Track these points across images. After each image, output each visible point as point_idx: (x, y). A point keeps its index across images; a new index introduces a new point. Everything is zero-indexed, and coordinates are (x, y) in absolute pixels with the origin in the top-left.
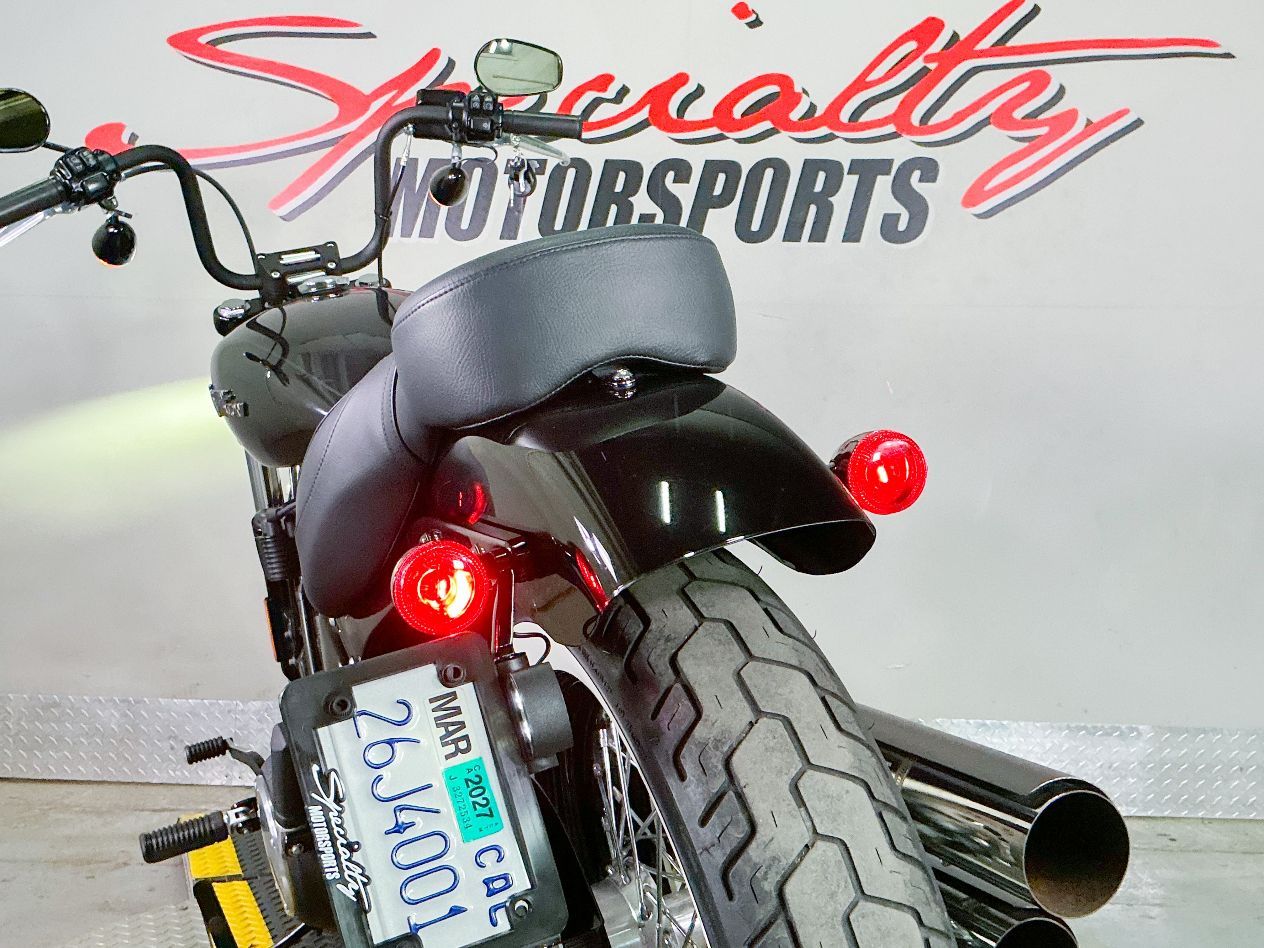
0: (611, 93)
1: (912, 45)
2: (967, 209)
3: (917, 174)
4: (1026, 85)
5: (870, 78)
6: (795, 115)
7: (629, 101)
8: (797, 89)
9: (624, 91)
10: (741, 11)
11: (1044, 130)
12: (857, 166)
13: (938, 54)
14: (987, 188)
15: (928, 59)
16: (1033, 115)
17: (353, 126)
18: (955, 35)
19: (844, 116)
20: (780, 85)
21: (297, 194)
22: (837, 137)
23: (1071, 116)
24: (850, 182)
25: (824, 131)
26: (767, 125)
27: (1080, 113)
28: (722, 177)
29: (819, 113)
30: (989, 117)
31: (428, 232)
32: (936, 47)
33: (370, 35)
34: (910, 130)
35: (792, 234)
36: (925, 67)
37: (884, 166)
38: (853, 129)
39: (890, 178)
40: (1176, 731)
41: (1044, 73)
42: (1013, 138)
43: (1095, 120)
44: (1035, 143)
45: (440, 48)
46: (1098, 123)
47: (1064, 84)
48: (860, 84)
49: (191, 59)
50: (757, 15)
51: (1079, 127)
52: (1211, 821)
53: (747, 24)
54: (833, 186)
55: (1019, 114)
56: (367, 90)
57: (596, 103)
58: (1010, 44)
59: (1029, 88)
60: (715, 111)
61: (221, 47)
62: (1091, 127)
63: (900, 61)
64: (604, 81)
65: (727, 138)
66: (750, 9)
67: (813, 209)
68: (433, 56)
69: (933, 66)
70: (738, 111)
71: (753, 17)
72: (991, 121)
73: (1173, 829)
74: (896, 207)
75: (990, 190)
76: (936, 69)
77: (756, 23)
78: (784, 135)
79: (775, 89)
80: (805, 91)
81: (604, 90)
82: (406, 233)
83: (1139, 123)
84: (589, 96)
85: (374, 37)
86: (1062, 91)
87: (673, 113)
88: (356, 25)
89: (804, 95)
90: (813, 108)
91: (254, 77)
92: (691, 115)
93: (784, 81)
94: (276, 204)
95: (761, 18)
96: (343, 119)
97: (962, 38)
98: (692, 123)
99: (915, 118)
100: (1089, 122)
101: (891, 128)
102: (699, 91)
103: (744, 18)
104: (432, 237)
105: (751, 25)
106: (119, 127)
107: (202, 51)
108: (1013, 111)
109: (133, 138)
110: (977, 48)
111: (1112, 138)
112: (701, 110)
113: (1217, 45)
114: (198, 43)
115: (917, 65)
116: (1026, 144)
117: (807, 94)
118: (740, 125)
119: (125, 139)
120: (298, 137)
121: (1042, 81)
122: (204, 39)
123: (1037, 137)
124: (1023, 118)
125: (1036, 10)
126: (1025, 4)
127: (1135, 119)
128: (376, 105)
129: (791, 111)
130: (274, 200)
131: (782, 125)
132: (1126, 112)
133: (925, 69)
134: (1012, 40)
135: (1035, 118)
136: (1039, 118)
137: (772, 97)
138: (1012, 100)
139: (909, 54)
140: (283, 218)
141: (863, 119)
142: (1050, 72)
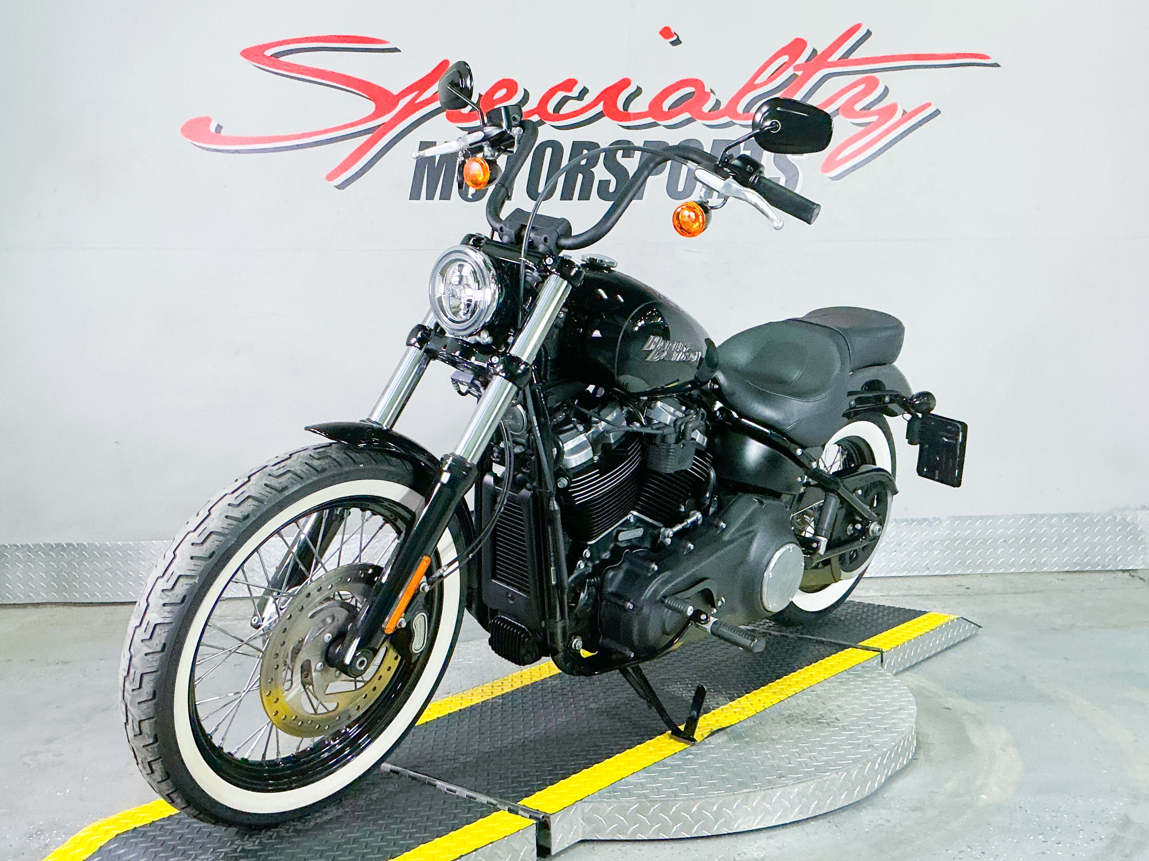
0: (575, 92)
1: (785, 58)
2: (825, 174)
4: (862, 86)
5: (758, 81)
6: (706, 108)
7: (588, 99)
8: (707, 90)
9: (585, 91)
10: (666, 32)
11: (874, 118)
13: (803, 65)
14: (838, 158)
15: (797, 68)
16: (867, 108)
17: (386, 118)
18: (814, 51)
19: (740, 109)
20: (695, 87)
21: (347, 169)
22: (735, 124)
23: (892, 109)
25: (726, 119)
26: (686, 115)
27: (898, 106)
29: (723, 106)
30: (838, 109)
31: (446, 195)
32: (802, 60)
33: (396, 50)
36: (794, 74)
38: (746, 118)
40: (964, 519)
41: (874, 78)
42: (854, 124)
43: (908, 111)
44: (869, 127)
45: (447, 59)
46: (911, 113)
47: (888, 86)
48: (750, 86)
49: (259, 68)
50: (678, 37)
51: (898, 115)
52: (987, 575)
53: (671, 43)
55: (858, 107)
56: (395, 92)
57: (565, 100)
58: (852, 57)
59: (864, 89)
60: (650, 106)
61: (283, 59)
62: (907, 116)
63: (777, 70)
64: (569, 84)
65: (660, 125)
66: (673, 32)
68: (444, 65)
69: (799, 73)
70: (666, 106)
71: (675, 38)
72: (840, 111)
73: (964, 581)
75: (840, 160)
76: (802, 75)
77: (677, 42)
78: (699, 122)
79: (691, 89)
80: (712, 91)
81: (570, 90)
82: (430, 196)
83: (937, 112)
84: (560, 95)
85: (400, 51)
86: (886, 89)
87: (620, 107)
88: (385, 42)
89: (712, 94)
90: (718, 103)
91: (309, 81)
92: (633, 109)
93: (698, 84)
94: (331, 177)
95: (680, 38)
96: (379, 113)
97: (819, 53)
98: (634, 114)
100: (905, 112)
102: (638, 91)
103: (669, 38)
104: (449, 199)
105: (674, 43)
106: (207, 121)
107: (268, 62)
108: (853, 106)
109: (219, 128)
110: (829, 60)
111: (920, 124)
112: (639, 105)
113: (988, 57)
114: (265, 56)
115: (789, 72)
116: (863, 128)
117: (714, 93)
118: (668, 116)
119: (212, 128)
120: (346, 126)
121: (873, 84)
122: (269, 53)
123: (870, 123)
124: (861, 110)
125: (869, 33)
126: (861, 29)
127: (935, 109)
128: (403, 103)
129: (703, 105)
130: (330, 174)
131: (697, 115)
132: (929, 105)
133: (794, 76)
134: (852, 55)
135: (870, 109)
136: (871, 110)
137: (690, 95)
138: (853, 97)
139: (782, 65)
140: (337, 187)
141: (753, 111)
142: (878, 77)
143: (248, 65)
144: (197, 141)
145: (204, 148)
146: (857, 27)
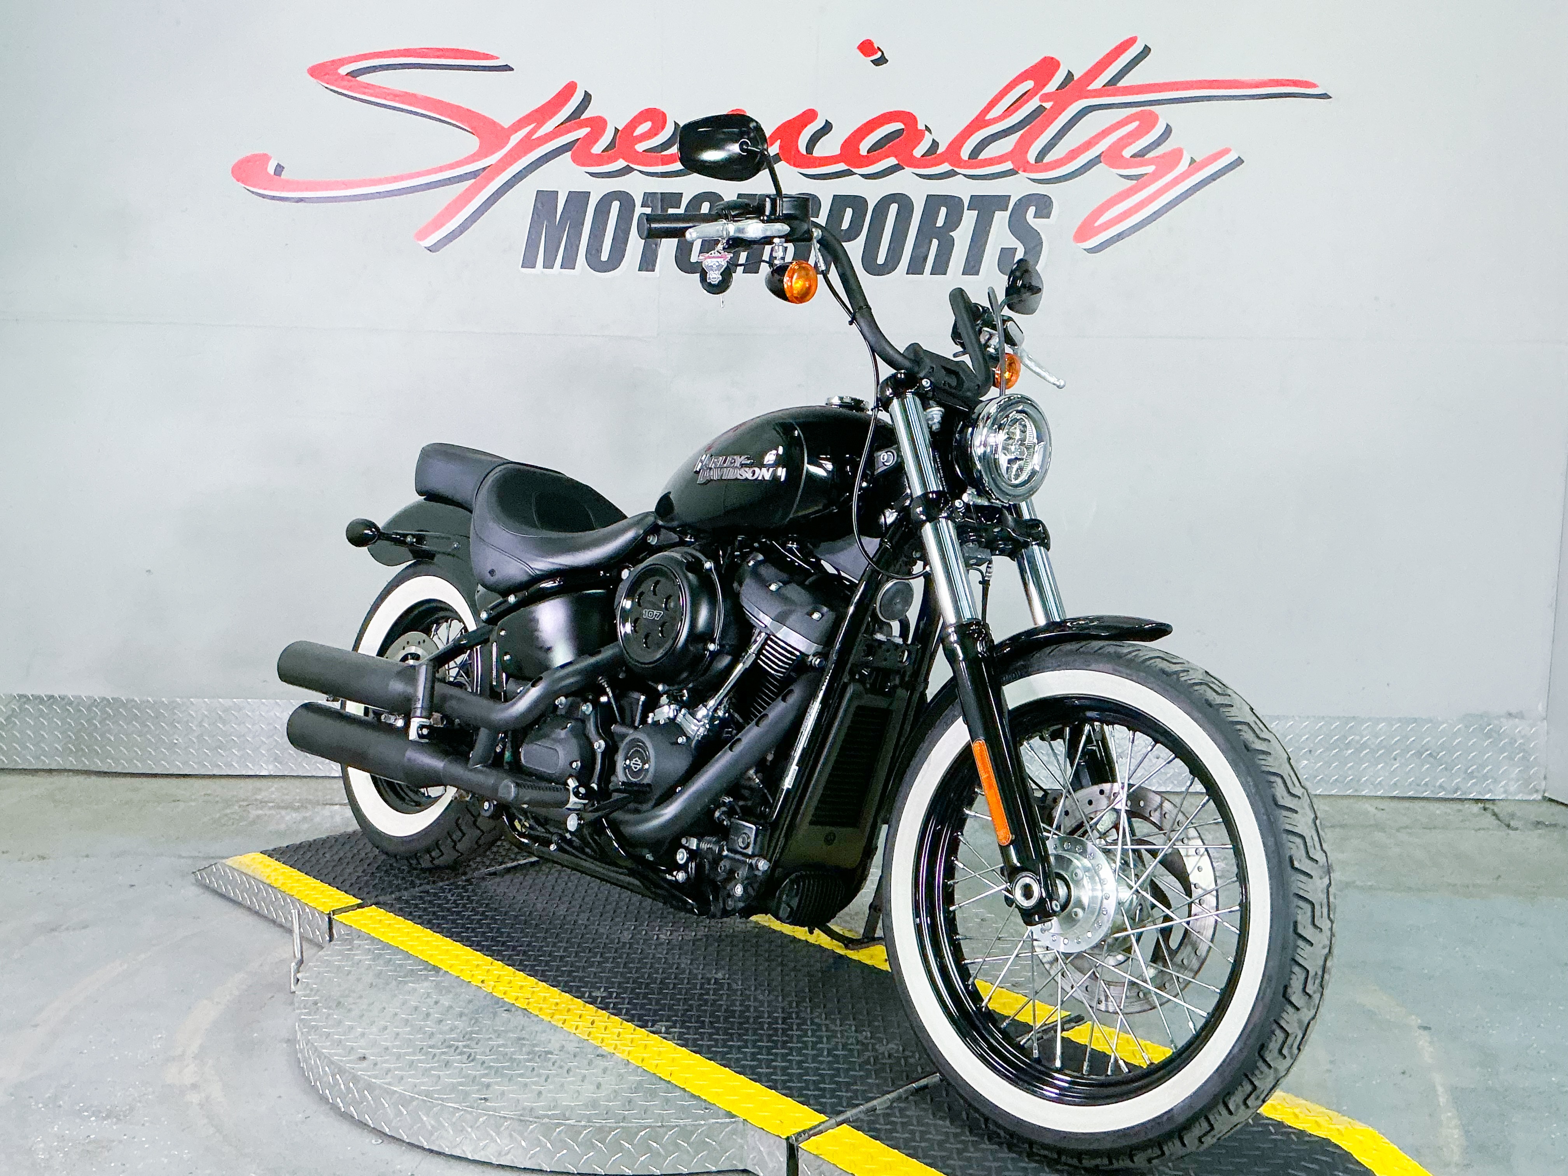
1: (1029, 84)
2: (1079, 244)
3: (1032, 210)
4: (1135, 124)
5: (989, 117)
6: (918, 152)
8: (921, 126)
10: (867, 48)
11: (1150, 169)
12: (977, 202)
13: (1053, 93)
14: (1097, 224)
15: (1046, 97)
16: (1141, 154)
17: (493, 159)
18: (1070, 75)
19: (965, 154)
20: (905, 124)
21: (443, 224)
22: (958, 173)
23: (1177, 154)
24: (969, 218)
25: (945, 167)
26: (892, 161)
27: (1185, 153)
28: (849, 212)
29: (941, 149)
30: (1100, 156)
31: (569, 263)
32: (1052, 87)
33: (507, 68)
34: (1027, 167)
35: (915, 268)
36: (1041, 106)
37: (1001, 202)
38: (973, 166)
39: (1008, 213)
41: (1151, 113)
42: (1121, 176)
43: (1198, 159)
44: (1143, 181)
45: (575, 81)
46: (1201, 161)
47: (1171, 124)
48: (979, 122)
49: (331, 90)
50: (883, 53)
51: (1183, 165)
53: (872, 61)
54: (954, 221)
55: (1127, 153)
56: (506, 124)
58: (1122, 83)
59: (1137, 128)
60: (842, 148)
61: (362, 78)
62: (1195, 166)
63: (1017, 100)
65: (855, 174)
66: (876, 46)
67: (935, 242)
68: (570, 88)
69: (1048, 105)
70: (864, 147)
71: (880, 54)
72: (1102, 159)
74: (1012, 242)
75: (1100, 226)
76: (1051, 108)
77: (881, 61)
78: (908, 170)
79: (899, 126)
80: (927, 128)
82: (549, 264)
83: (1239, 161)
85: (512, 69)
86: (1168, 130)
88: (492, 57)
89: (927, 133)
90: (935, 144)
91: (394, 108)
92: (820, 150)
93: (908, 118)
94: (422, 234)
95: (885, 56)
96: (483, 151)
97: (1075, 78)
98: (821, 159)
99: (1031, 156)
100: (1193, 161)
101: (1008, 166)
102: (827, 127)
103: (869, 55)
105: (876, 62)
106: (264, 158)
107: (343, 83)
108: (1122, 150)
109: (279, 169)
110: (1091, 87)
111: (1214, 177)
112: (829, 146)
113: (1314, 86)
114: (339, 75)
115: (1033, 104)
116: (1134, 182)
117: (930, 131)
118: (868, 161)
119: (271, 170)
120: (442, 169)
121: (1149, 122)
122: (343, 71)
123: (1142, 175)
124: (1132, 156)
125: (1146, 50)
126: (1136, 44)
127: (1236, 157)
128: (515, 139)
129: (915, 148)
130: (420, 231)
131: (906, 161)
132: (1226, 151)
133: (1040, 110)
134: (1123, 80)
135: (1144, 155)
136: (1146, 157)
137: (898, 133)
138: (1121, 139)
139: (1026, 92)
140: (429, 249)
141: (982, 156)
142: (1157, 112)
143: (316, 86)
144: (253, 186)
145: (261, 195)
146: (1132, 41)
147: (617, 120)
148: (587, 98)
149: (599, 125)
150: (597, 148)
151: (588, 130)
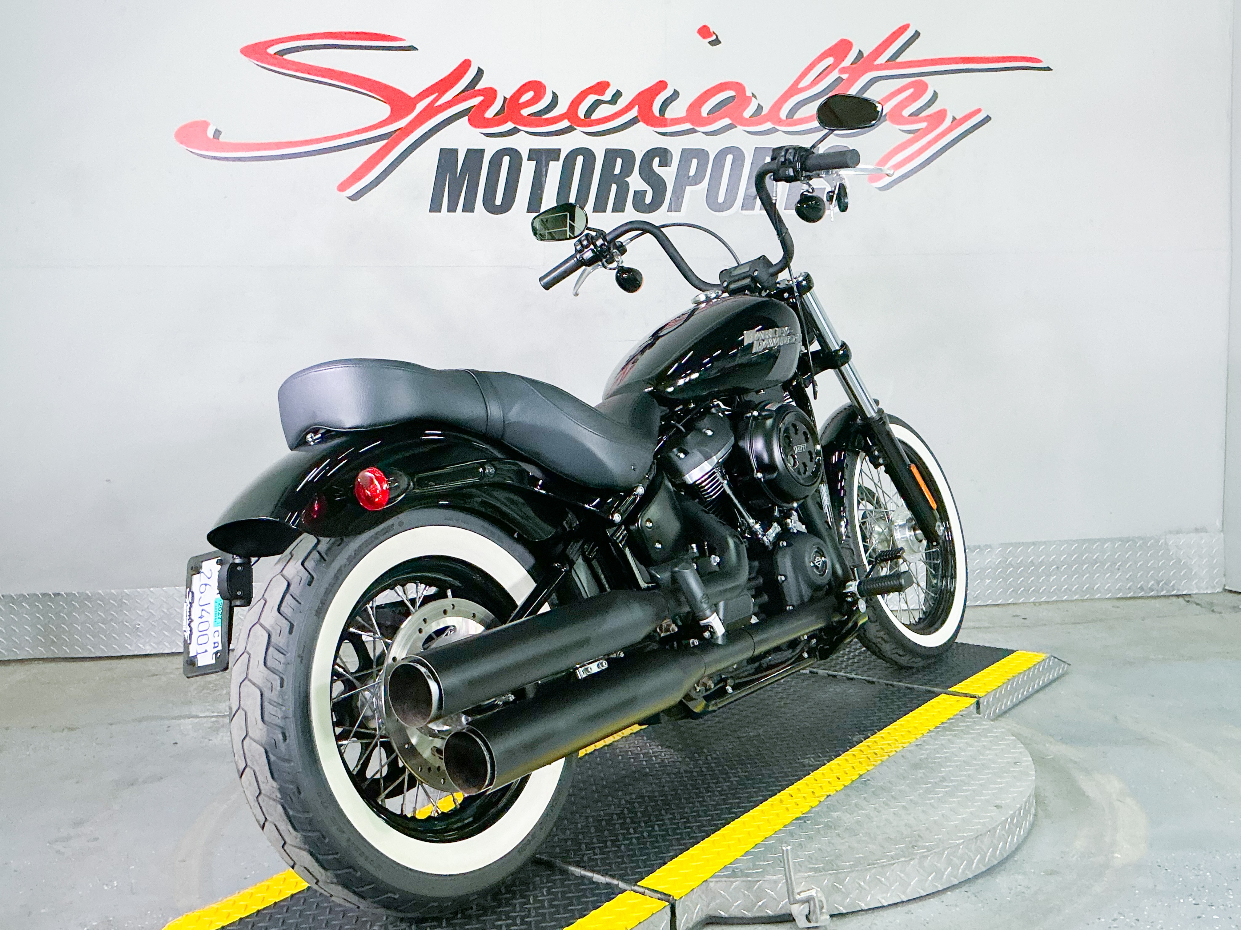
0: (608, 96)
1: (830, 60)
2: (873, 185)
4: (911, 91)
5: (801, 85)
6: (747, 113)
7: (622, 103)
8: (748, 94)
9: (618, 95)
10: (704, 32)
11: (923, 125)
13: (849, 67)
14: (886, 167)
15: (844, 70)
16: (916, 114)
17: (403, 123)
18: (860, 52)
19: (783, 114)
20: (736, 92)
21: (360, 179)
22: (778, 130)
23: (941, 115)
25: (768, 126)
26: (727, 121)
27: (948, 112)
28: (695, 162)
29: (765, 111)
30: (885, 115)
31: (469, 207)
32: (847, 62)
33: (412, 48)
35: (748, 205)
36: (839, 77)
38: (789, 125)
40: (1016, 545)
41: (923, 82)
42: (902, 130)
43: (958, 118)
44: (918, 134)
46: (961, 119)
47: (937, 91)
48: (793, 90)
49: (261, 67)
50: (717, 36)
51: (947, 122)
52: (1040, 603)
53: (709, 43)
55: (906, 113)
56: (413, 95)
57: (596, 104)
58: (899, 60)
59: (913, 93)
60: (688, 110)
61: (287, 57)
62: (956, 122)
63: (821, 73)
64: (601, 87)
65: (699, 131)
66: (711, 31)
68: (466, 65)
69: (845, 76)
70: (705, 110)
71: (714, 37)
72: (887, 117)
73: (1018, 610)
76: (847, 79)
77: (716, 42)
78: (740, 128)
79: (731, 93)
80: (753, 95)
81: (603, 94)
82: (452, 208)
83: (988, 119)
84: (591, 99)
86: (935, 95)
87: (656, 112)
88: (401, 40)
89: (753, 99)
90: (760, 108)
91: (316, 81)
92: (669, 114)
93: (739, 87)
94: (342, 187)
95: (719, 38)
96: (394, 116)
97: (865, 55)
98: (672, 120)
100: (954, 119)
102: (676, 94)
103: (707, 38)
105: (713, 43)
106: (205, 125)
107: (272, 60)
108: (901, 111)
109: (217, 133)
110: (876, 63)
111: (971, 130)
112: (676, 110)
113: (1040, 61)
114: (268, 54)
115: (835, 75)
116: (912, 135)
117: (755, 97)
118: (707, 121)
119: (210, 133)
120: (358, 132)
121: (921, 88)
122: (272, 50)
123: (919, 130)
124: (909, 116)
125: (917, 35)
126: (909, 30)
127: (985, 116)
128: (421, 106)
129: (744, 110)
130: (342, 184)
131: (738, 121)
132: (978, 111)
133: (839, 80)
134: (900, 57)
135: (918, 115)
136: (920, 116)
137: (730, 99)
138: (901, 102)
139: (827, 68)
140: (349, 198)
141: (796, 116)
142: (927, 82)
143: (249, 64)
144: (194, 148)
145: (201, 156)
146: (905, 28)
147: (505, 90)
148: (480, 72)
149: (490, 94)
150: (490, 113)
151: (481, 98)
